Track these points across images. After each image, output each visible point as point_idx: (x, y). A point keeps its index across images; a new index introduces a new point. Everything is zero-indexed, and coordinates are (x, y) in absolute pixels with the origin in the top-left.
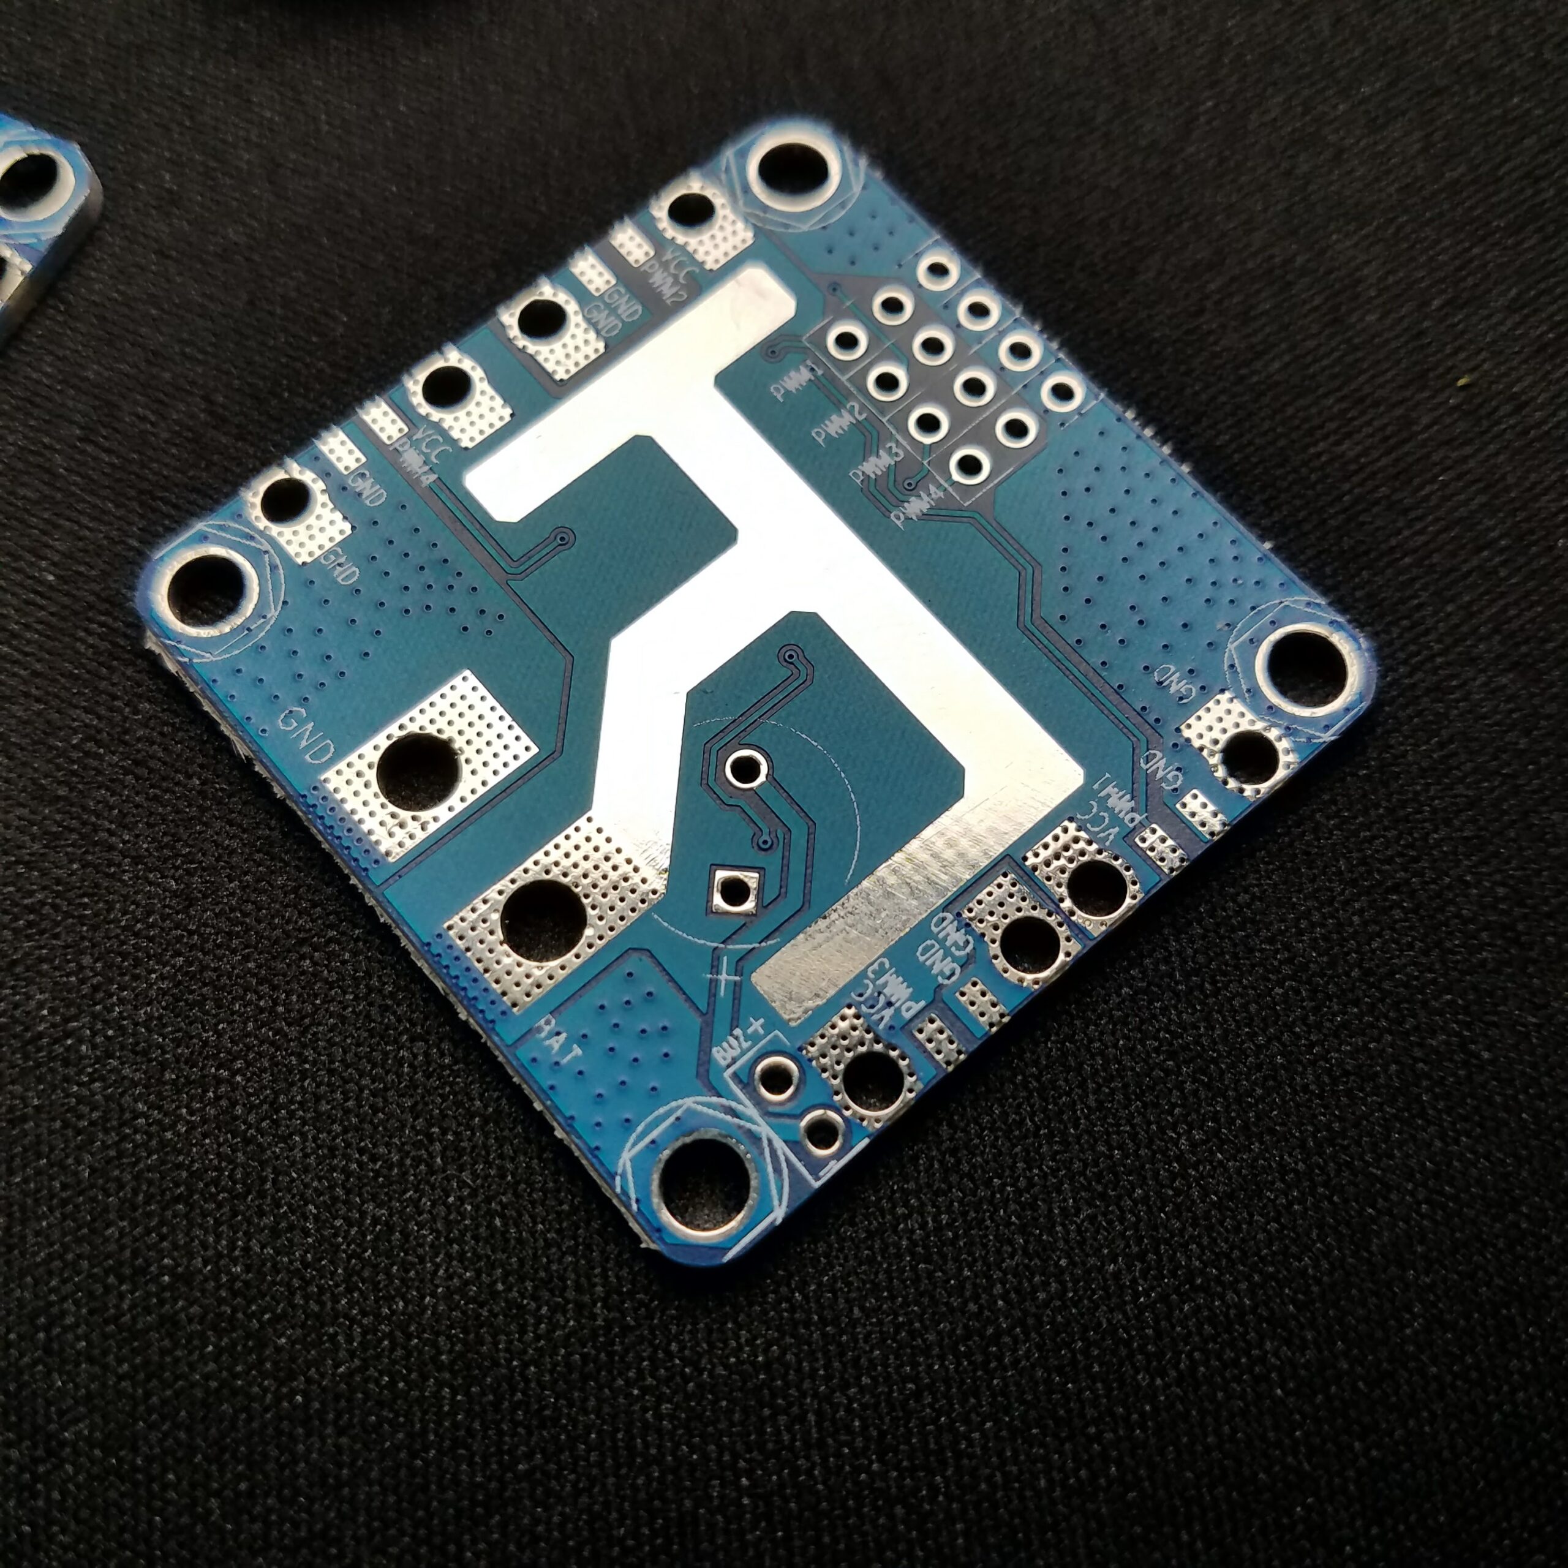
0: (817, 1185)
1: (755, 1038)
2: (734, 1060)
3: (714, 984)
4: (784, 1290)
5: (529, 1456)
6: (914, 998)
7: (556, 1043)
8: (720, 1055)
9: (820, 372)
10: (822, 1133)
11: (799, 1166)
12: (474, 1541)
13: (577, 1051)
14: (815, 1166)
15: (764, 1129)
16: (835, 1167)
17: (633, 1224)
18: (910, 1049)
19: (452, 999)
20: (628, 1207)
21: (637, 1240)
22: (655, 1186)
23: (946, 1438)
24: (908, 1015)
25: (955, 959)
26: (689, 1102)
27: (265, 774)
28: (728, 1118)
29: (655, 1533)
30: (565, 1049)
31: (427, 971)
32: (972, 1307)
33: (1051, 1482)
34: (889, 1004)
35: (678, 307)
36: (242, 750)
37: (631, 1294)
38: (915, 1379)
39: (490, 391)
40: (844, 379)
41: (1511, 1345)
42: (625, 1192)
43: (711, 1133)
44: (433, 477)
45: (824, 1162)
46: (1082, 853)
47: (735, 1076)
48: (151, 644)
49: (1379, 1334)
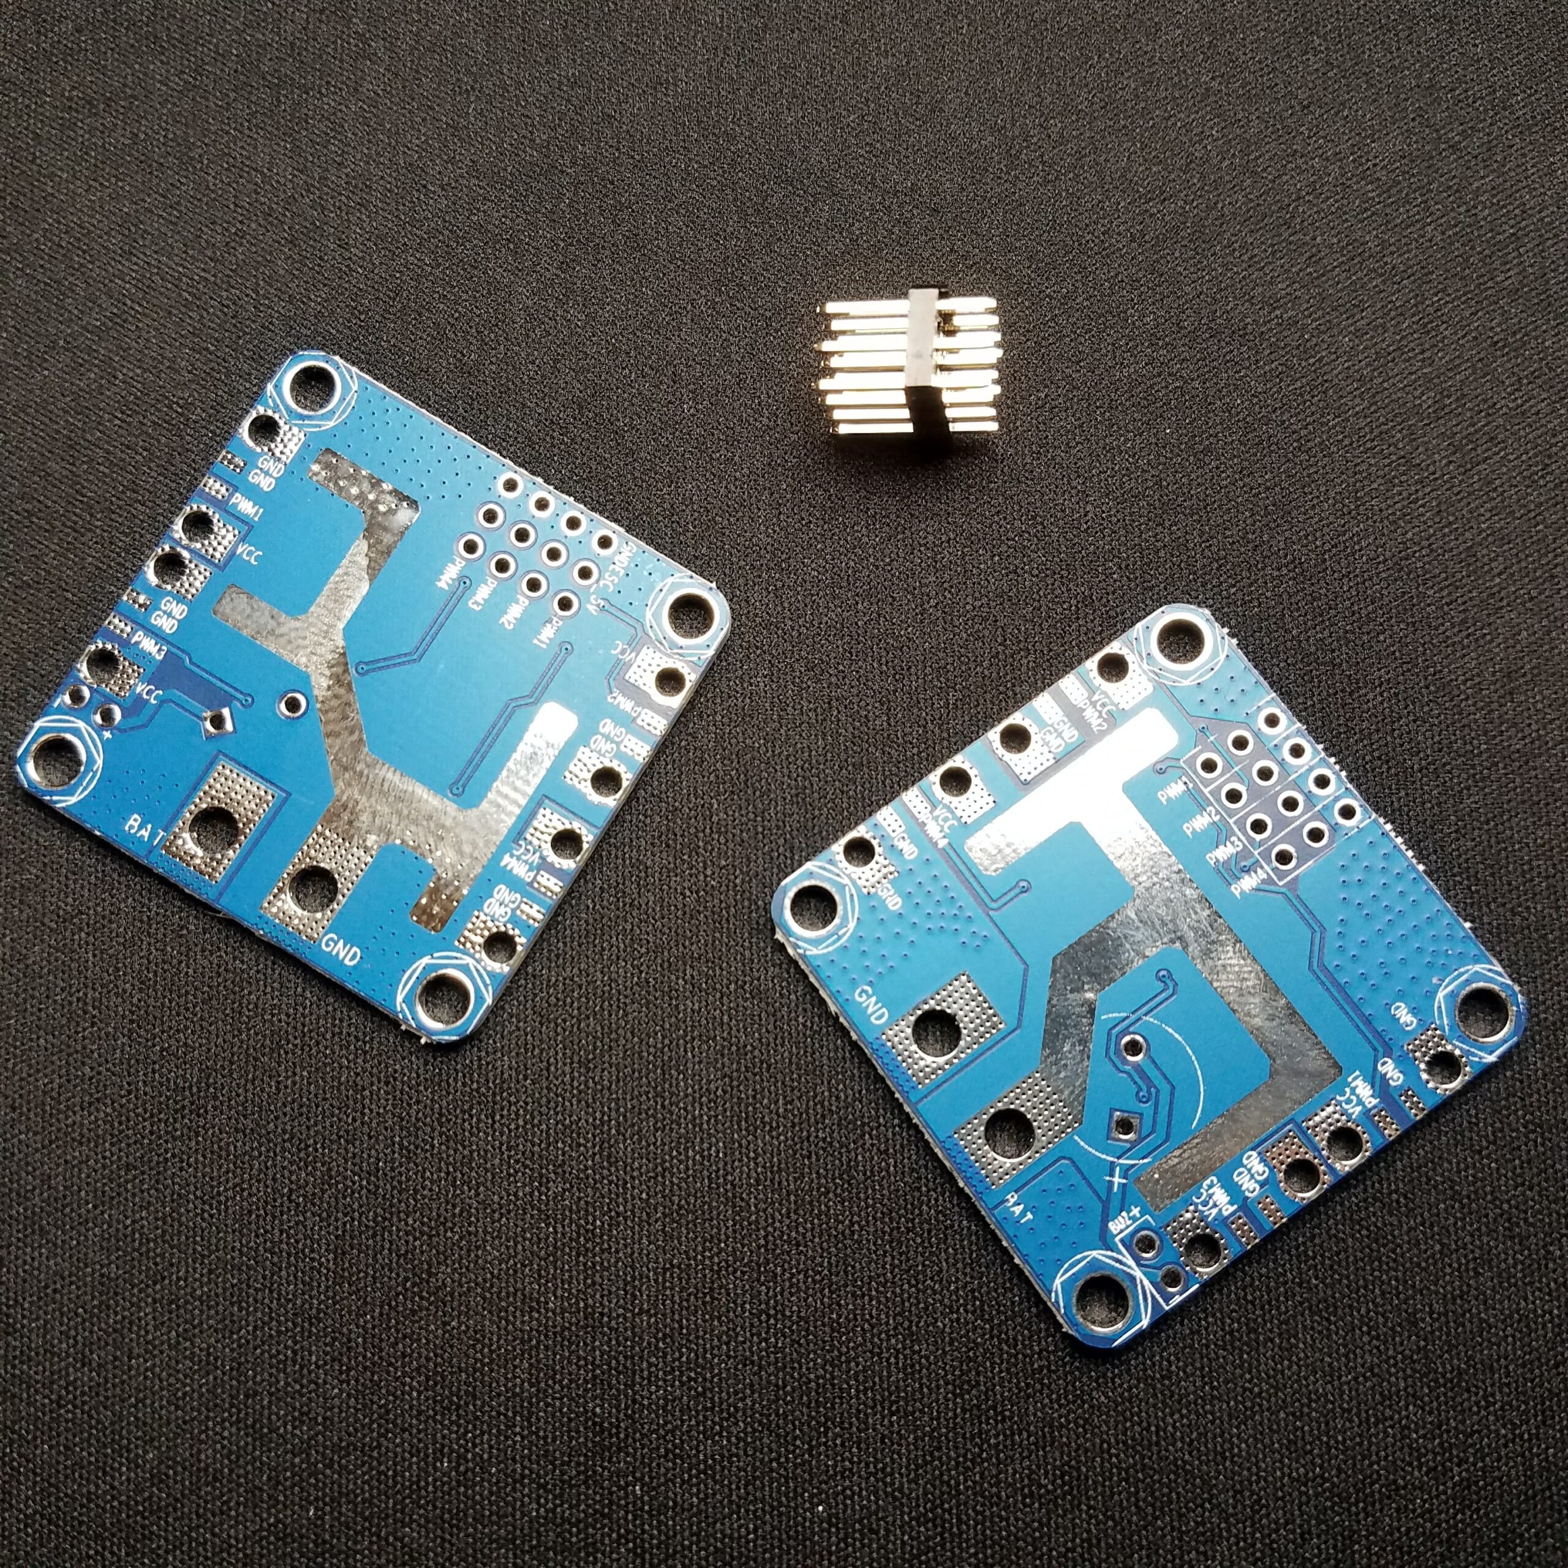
0: (1167, 1308)
1: (1134, 1219)
2: (1121, 1231)
3: (1111, 1183)
4: (1141, 1358)
5: (997, 1436)
6: (1231, 1203)
7: (1017, 1210)
8: (1114, 1227)
9: (1191, 786)
10: (1172, 1278)
11: (1157, 1296)
12: (966, 1481)
13: (1029, 1216)
14: (1167, 1298)
15: (1138, 1273)
16: (1178, 1299)
17: (1059, 1318)
18: (1226, 1233)
19: (955, 1174)
20: (1059, 1310)
21: (1061, 1326)
22: (1074, 1300)
23: (1227, 1446)
24: (1225, 1213)
25: (1257, 1182)
26: (1094, 1253)
27: (846, 1024)
28: (1117, 1265)
29: (1064, 1483)
30: (1023, 1214)
31: (940, 1155)
32: (1248, 1376)
33: (1283, 1474)
34: (1215, 1205)
35: (1103, 734)
36: (833, 1008)
37: (1054, 1352)
38: (1212, 1413)
39: (981, 785)
40: (1206, 791)
41: (1549, 1422)
42: (1057, 1302)
43: (1107, 1273)
44: (946, 841)
45: (1173, 1295)
46: (1338, 1121)
47: (1122, 1241)
48: (779, 936)
49: (1475, 1409)
